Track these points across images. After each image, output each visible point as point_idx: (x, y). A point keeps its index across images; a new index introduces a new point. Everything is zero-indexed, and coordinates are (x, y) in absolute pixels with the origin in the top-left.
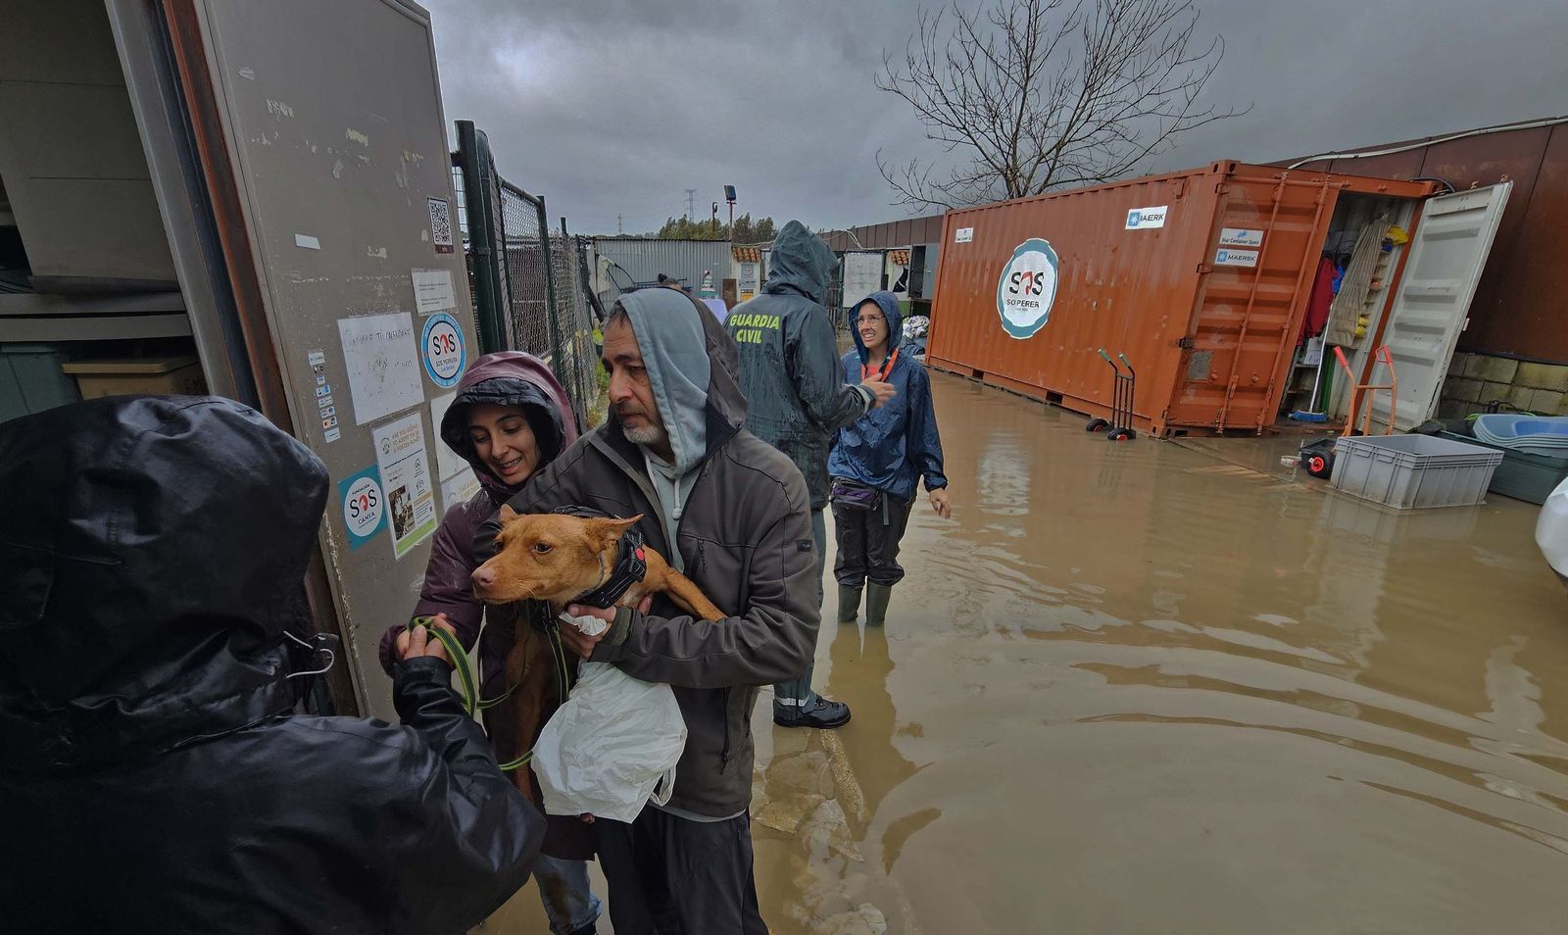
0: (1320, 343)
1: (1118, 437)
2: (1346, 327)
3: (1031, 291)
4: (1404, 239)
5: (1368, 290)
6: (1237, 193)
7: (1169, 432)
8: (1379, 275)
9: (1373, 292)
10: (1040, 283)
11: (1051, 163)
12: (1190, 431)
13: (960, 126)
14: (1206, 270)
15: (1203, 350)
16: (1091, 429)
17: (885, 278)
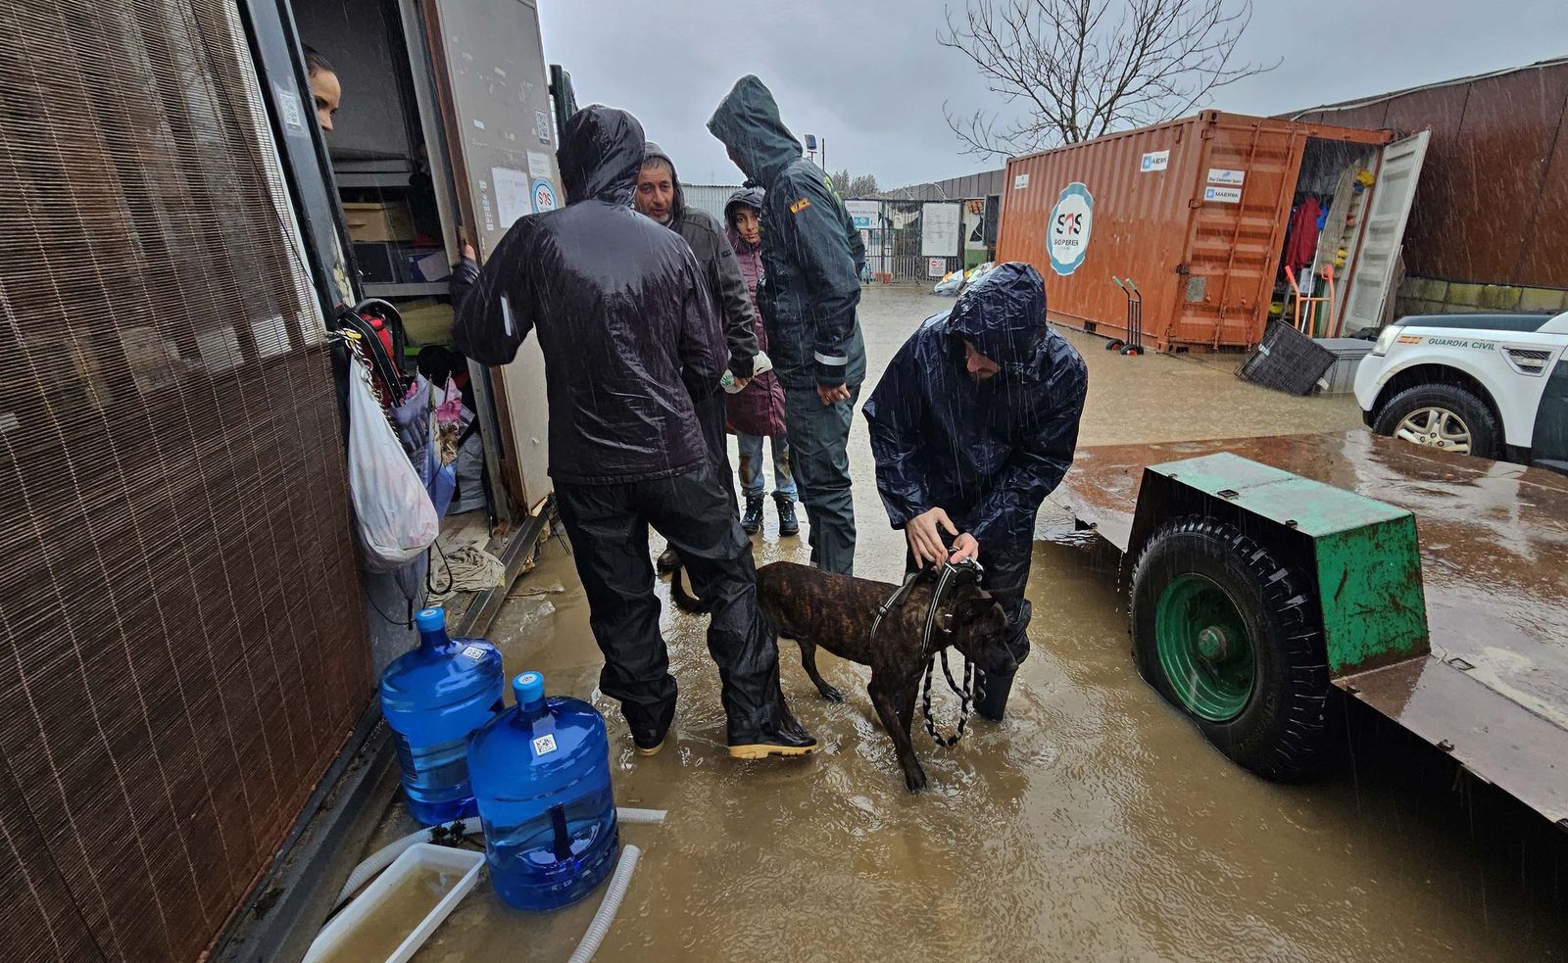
0: (1310, 273)
1: (1128, 352)
2: (1330, 259)
3: (1072, 231)
4: (1371, 182)
5: (1344, 225)
6: (1220, 138)
7: (1171, 348)
8: (1354, 213)
9: (1349, 228)
10: (1079, 223)
11: (1106, 116)
12: (1191, 348)
13: (1017, 79)
14: (1197, 205)
15: (1198, 276)
16: (1110, 347)
17: (962, 227)
